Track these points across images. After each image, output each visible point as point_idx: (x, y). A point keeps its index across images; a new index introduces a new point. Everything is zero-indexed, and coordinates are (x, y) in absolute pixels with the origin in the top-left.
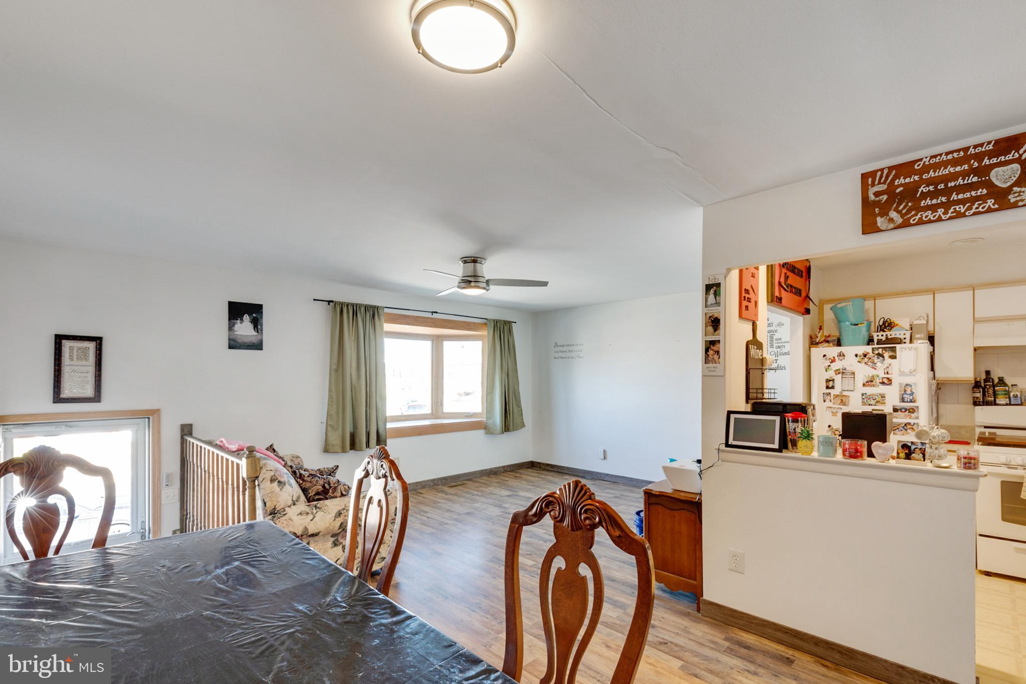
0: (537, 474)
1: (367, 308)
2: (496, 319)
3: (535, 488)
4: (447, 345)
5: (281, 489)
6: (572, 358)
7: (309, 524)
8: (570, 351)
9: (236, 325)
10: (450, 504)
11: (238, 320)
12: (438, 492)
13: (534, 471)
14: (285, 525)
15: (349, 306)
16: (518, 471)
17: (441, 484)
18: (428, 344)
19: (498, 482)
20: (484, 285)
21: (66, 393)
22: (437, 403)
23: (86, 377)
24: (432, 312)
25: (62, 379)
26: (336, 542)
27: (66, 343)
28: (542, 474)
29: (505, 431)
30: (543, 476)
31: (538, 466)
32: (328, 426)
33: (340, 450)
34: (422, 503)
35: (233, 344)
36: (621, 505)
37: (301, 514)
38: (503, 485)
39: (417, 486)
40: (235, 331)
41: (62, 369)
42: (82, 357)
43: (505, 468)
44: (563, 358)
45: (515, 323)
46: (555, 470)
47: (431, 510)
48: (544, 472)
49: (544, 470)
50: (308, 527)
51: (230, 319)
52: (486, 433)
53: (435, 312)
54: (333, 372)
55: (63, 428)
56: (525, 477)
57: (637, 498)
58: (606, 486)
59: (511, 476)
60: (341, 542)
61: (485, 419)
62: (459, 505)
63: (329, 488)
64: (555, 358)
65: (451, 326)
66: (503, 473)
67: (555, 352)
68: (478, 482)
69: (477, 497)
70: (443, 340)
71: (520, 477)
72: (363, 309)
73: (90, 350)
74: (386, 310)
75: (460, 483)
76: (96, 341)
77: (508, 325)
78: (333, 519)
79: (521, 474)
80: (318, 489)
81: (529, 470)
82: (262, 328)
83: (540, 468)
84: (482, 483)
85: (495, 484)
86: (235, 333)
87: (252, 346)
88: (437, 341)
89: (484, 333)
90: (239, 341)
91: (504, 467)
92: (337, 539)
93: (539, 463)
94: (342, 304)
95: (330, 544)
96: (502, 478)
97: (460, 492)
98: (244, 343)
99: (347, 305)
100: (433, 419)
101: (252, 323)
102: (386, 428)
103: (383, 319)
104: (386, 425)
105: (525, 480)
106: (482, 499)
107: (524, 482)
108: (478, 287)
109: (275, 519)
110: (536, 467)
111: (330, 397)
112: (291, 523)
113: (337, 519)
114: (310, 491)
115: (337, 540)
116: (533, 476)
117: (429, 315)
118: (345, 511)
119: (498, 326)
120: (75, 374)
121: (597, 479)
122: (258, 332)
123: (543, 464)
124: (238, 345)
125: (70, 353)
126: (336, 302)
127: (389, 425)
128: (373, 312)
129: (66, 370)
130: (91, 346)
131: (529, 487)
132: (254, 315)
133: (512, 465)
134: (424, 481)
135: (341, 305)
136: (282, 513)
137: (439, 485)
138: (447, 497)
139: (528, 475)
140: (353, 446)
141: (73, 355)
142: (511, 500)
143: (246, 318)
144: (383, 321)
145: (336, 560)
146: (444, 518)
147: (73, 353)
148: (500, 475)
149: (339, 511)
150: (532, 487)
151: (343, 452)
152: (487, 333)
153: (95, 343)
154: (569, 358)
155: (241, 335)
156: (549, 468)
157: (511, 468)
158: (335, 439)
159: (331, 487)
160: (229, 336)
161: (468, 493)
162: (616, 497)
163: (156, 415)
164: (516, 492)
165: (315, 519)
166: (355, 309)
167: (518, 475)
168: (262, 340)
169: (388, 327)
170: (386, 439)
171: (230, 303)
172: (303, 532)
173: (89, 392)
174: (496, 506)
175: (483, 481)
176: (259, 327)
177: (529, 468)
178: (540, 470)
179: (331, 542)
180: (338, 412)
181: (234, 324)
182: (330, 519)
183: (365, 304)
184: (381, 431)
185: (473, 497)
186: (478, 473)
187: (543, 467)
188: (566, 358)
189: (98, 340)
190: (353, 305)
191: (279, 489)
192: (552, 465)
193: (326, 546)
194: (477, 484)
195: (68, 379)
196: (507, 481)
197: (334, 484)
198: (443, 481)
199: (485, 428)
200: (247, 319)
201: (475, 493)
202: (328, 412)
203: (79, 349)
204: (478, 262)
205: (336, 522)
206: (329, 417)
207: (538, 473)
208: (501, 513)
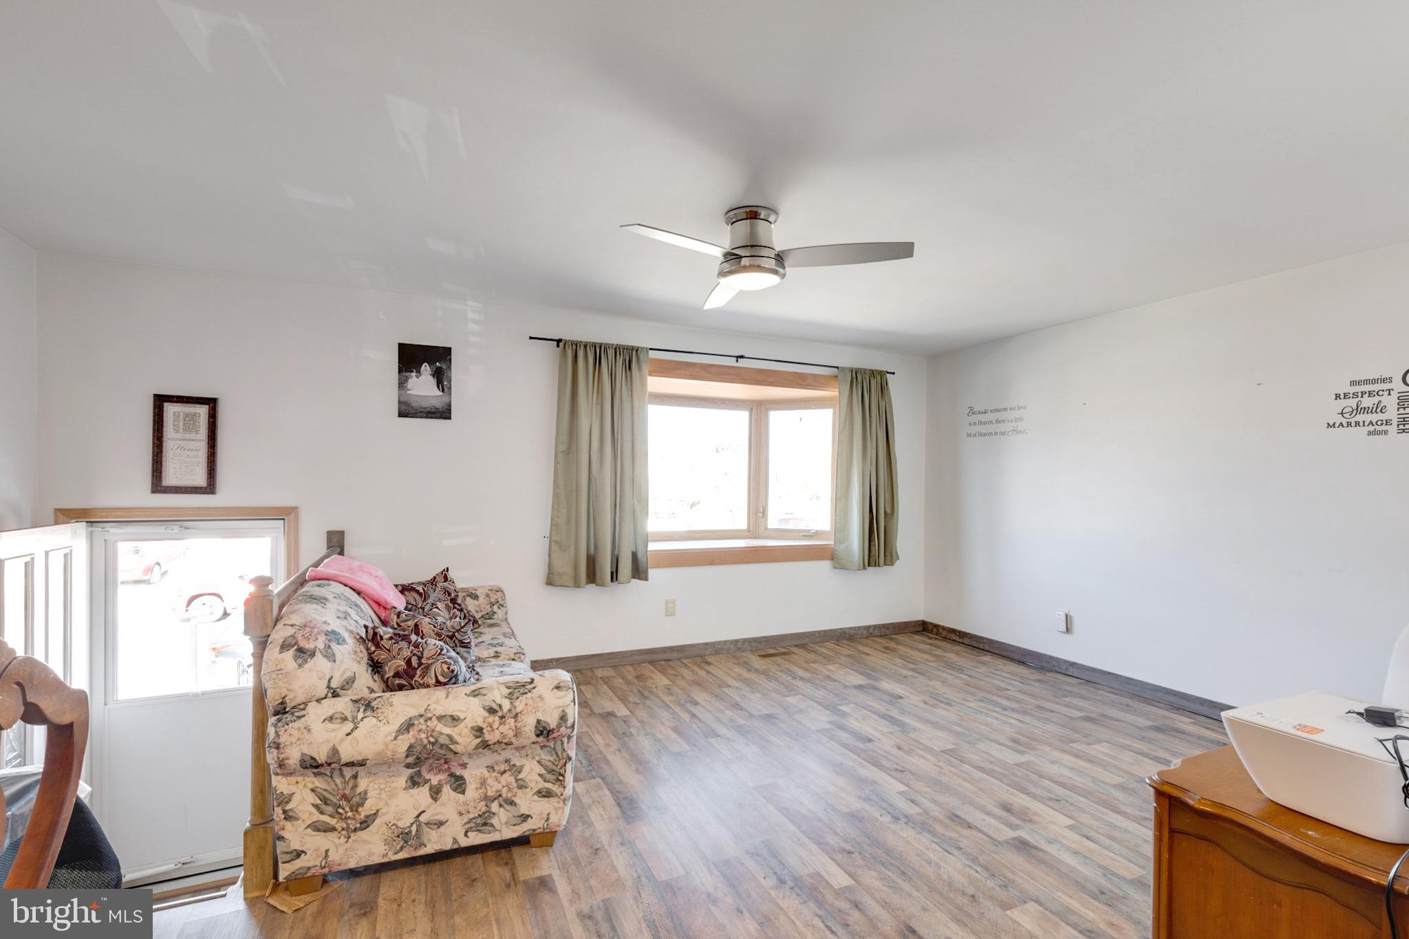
0: (929, 647)
1: (618, 349)
2: (855, 367)
3: (917, 675)
4: (777, 419)
5: (300, 666)
6: (1003, 434)
7: (342, 741)
8: (998, 421)
9: (410, 381)
10: (746, 690)
11: (412, 372)
12: (738, 664)
13: (926, 639)
14: (294, 740)
15: (588, 348)
16: (895, 636)
17: (749, 649)
18: (743, 416)
19: (849, 656)
20: (771, 263)
21: (170, 479)
22: (757, 512)
23: (196, 457)
24: (738, 357)
25: (164, 459)
26: (416, 779)
27: (170, 407)
28: (939, 647)
29: (869, 565)
30: (939, 652)
31: (935, 630)
32: (553, 543)
33: (571, 583)
34: (697, 683)
35: (406, 411)
36: (1099, 741)
37: (331, 719)
38: (858, 663)
39: (706, 649)
40: (409, 390)
41: (164, 444)
42: (191, 428)
43: (871, 630)
44: (985, 435)
45: (894, 373)
46: (966, 641)
47: (705, 700)
48: (944, 644)
49: (945, 639)
50: (339, 748)
51: (400, 371)
52: (835, 568)
53: (742, 357)
54: (560, 455)
55: (176, 529)
56: (903, 649)
57: (1139, 728)
58: (1068, 688)
59: (877, 646)
60: (428, 778)
61: (832, 543)
62: (759, 696)
63: (416, 666)
64: (969, 435)
65: (771, 380)
66: (866, 638)
67: (970, 424)
68: (815, 652)
69: (799, 683)
70: (768, 410)
71: (894, 650)
72: (611, 352)
73: (201, 417)
74: (652, 354)
75: (783, 650)
76: (209, 404)
77: (879, 378)
78: (394, 735)
79: (898, 643)
80: (398, 666)
81: (917, 637)
82: (450, 385)
83: (937, 634)
84: (821, 655)
85: (843, 658)
86: (408, 392)
87: (434, 413)
88: (759, 410)
89: (831, 393)
90: (414, 404)
91: (869, 627)
92: (419, 771)
93: (936, 626)
94: (576, 344)
95: (402, 781)
96: (861, 648)
97: (774, 669)
98: (421, 408)
99: (585, 346)
100: (750, 538)
101: (434, 377)
102: (647, 551)
103: (646, 368)
104: (647, 546)
105: (902, 657)
106: (806, 688)
107: (898, 661)
108: (760, 268)
109: (280, 724)
110: (931, 632)
111: (556, 495)
112: (308, 737)
113: (401, 737)
114: (387, 668)
115: (419, 774)
116: (921, 651)
117: (731, 362)
118: (422, 720)
119: (859, 380)
120: (182, 452)
121: (1051, 671)
122: (443, 391)
123: (944, 628)
124: (414, 411)
125: (174, 421)
126: (565, 340)
127: (652, 547)
128: (629, 357)
129: (170, 445)
130: (203, 411)
131: (905, 672)
132: (438, 364)
133: (884, 626)
134: (719, 643)
135: (574, 347)
136: (296, 714)
137: (744, 651)
138: (747, 675)
139: (911, 648)
140: (592, 577)
141: (179, 424)
142: (861, 697)
143: (426, 368)
144: (647, 372)
145: (417, 813)
146: (719, 720)
147: (179, 421)
148: (859, 642)
149: (410, 718)
150: (911, 673)
151: (575, 587)
152: (837, 394)
153: (207, 406)
154: (996, 434)
155: (418, 396)
156: (954, 637)
157: (883, 630)
158: (563, 565)
159: (420, 664)
160: (399, 398)
161: (789, 672)
162: (1088, 719)
163: (292, 514)
164: (877, 679)
165: (355, 733)
166: (599, 351)
167: (892, 645)
168: (450, 402)
169: (656, 384)
170: (647, 569)
171: (401, 346)
172: (328, 757)
173: (200, 480)
174: (826, 708)
175: (824, 650)
176: (445, 383)
177: (916, 633)
178: (936, 639)
179: (405, 779)
180: (568, 521)
181: (407, 379)
182: (386, 736)
183: (615, 343)
184: (640, 556)
185: (794, 682)
186: (817, 635)
187: (944, 633)
188: (990, 434)
189: (212, 403)
190: (594, 345)
191: (296, 665)
192: (960, 632)
193: (394, 785)
194: (811, 656)
195: (172, 459)
196: (868, 655)
197: (428, 659)
198: (754, 644)
199: (832, 558)
200: (426, 370)
201: (800, 673)
202: (552, 519)
203: (187, 415)
204: (762, 217)
205: (399, 742)
206: (554, 528)
207: (931, 644)
208: (829, 726)
